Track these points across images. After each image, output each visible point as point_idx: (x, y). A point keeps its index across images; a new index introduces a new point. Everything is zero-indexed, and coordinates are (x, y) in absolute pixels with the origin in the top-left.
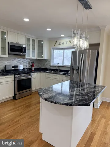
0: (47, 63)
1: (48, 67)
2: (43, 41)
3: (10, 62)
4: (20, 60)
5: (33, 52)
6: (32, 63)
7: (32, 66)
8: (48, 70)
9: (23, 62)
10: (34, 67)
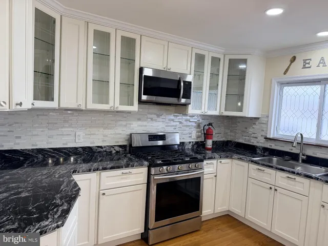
0: (254, 129)
1: (260, 142)
2: (244, 61)
3: (145, 123)
4: (172, 117)
5: (213, 96)
6: (207, 127)
7: (208, 134)
8: (259, 151)
9: (181, 123)
10: (211, 139)
